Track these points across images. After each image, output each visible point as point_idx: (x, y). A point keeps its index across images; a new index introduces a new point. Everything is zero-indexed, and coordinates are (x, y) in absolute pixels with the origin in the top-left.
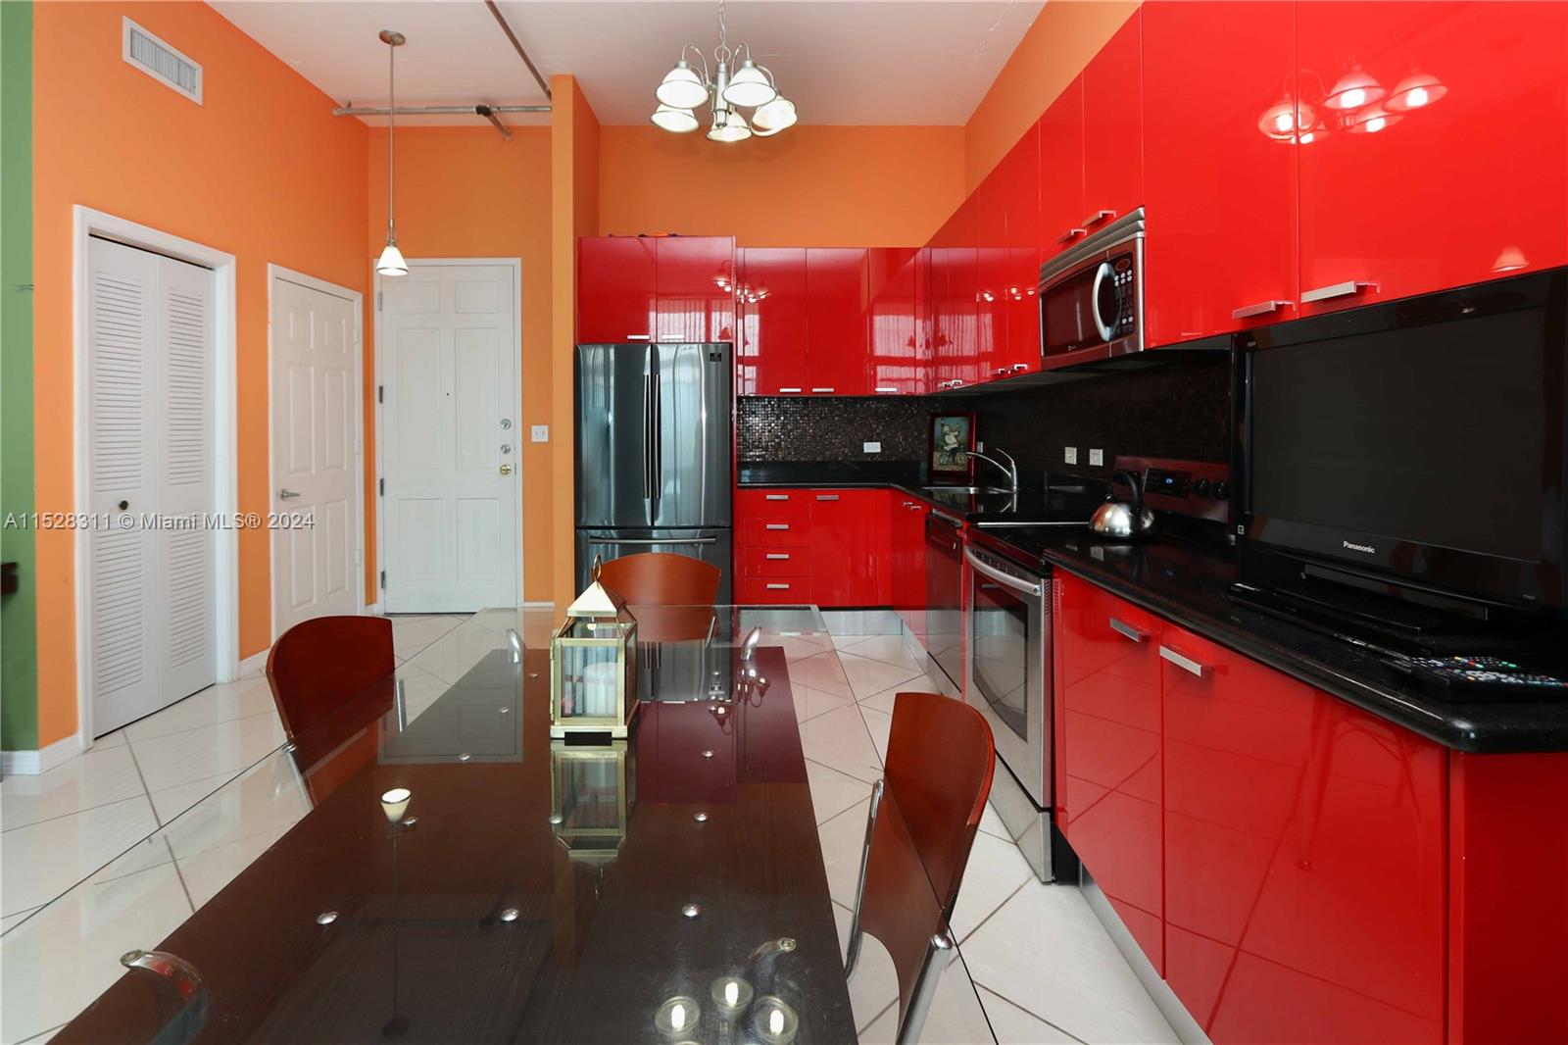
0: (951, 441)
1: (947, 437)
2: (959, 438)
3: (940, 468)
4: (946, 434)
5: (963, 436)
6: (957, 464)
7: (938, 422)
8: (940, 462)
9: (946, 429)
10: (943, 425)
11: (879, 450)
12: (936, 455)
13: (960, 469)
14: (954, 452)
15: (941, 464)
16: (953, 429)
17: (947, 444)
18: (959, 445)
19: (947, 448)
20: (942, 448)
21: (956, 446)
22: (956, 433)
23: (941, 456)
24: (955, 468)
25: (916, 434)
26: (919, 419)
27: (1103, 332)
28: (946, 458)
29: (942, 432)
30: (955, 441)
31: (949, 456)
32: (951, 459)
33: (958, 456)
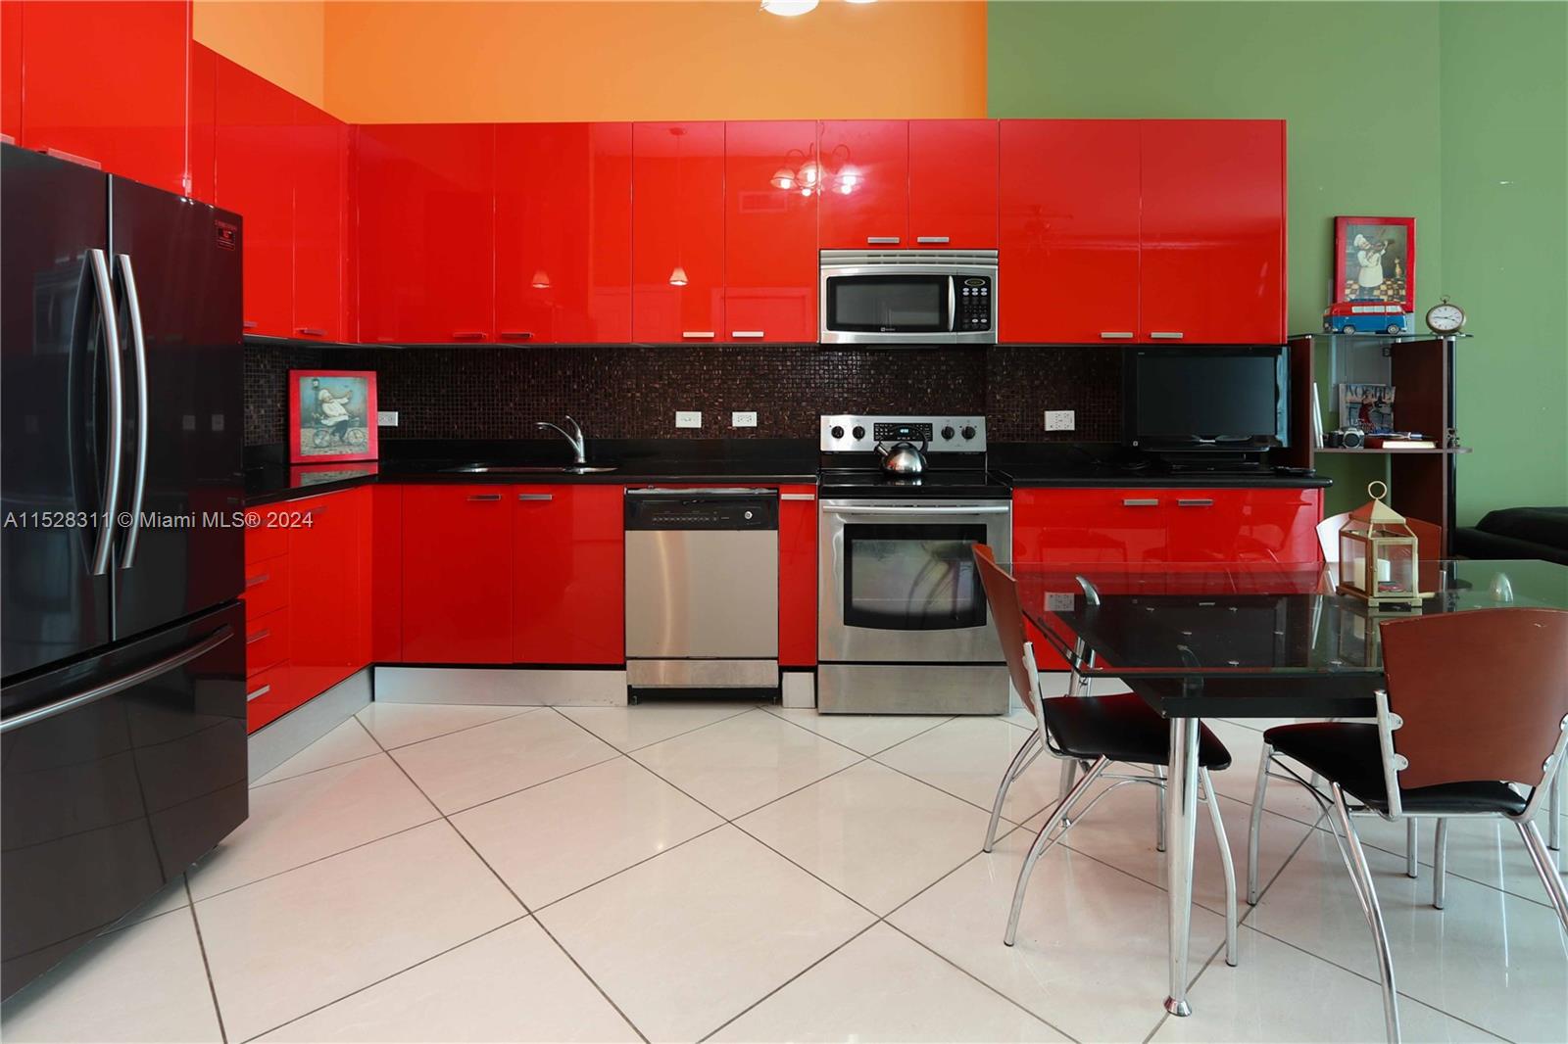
0: (336, 412)
1: (326, 407)
2: (350, 408)
3: (316, 453)
4: (323, 401)
6: (350, 444)
7: (307, 384)
8: (312, 442)
9: (324, 394)
10: (317, 389)
12: (305, 433)
13: (356, 450)
14: (341, 427)
15: (317, 447)
16: (337, 395)
17: (327, 417)
18: (352, 416)
19: (330, 422)
20: (318, 421)
21: (346, 418)
22: (345, 400)
23: (316, 435)
24: (346, 450)
25: (269, 402)
26: (273, 377)
27: (952, 324)
28: (327, 438)
29: (317, 399)
30: (344, 411)
31: (333, 434)
32: (337, 438)
33: (350, 433)
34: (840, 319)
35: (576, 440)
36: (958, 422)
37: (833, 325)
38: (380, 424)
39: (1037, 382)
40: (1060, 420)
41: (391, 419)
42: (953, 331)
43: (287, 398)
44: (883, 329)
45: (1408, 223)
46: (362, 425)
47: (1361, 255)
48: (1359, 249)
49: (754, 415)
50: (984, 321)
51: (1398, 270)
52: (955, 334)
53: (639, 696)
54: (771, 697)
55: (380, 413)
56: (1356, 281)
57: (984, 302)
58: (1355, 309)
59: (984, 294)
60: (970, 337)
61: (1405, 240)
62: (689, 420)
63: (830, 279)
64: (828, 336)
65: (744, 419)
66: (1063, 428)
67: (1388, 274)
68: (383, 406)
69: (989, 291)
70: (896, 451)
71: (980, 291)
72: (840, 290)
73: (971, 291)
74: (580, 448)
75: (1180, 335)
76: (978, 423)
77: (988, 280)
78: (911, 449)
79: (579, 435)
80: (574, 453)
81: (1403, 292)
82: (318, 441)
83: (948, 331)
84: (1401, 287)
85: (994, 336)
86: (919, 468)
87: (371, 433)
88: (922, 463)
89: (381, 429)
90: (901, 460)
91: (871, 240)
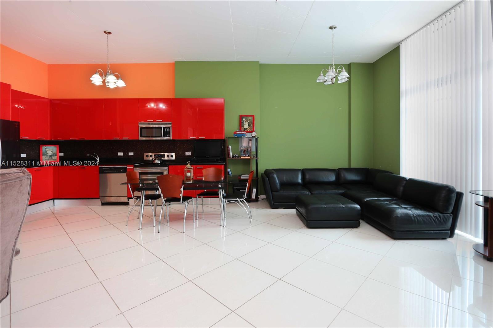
0: (50, 153)
1: (48, 152)
2: (53, 152)
5: (55, 151)
7: (43, 147)
9: (47, 150)
10: (46, 148)
11: (25, 156)
12: (43, 157)
13: (54, 160)
14: (51, 156)
16: (50, 149)
17: (48, 154)
18: (54, 154)
20: (46, 155)
22: (52, 151)
23: (46, 157)
27: (163, 136)
28: (48, 158)
29: (46, 151)
30: (51, 153)
31: (49, 157)
32: (50, 158)
33: (53, 157)
34: (143, 135)
35: (97, 158)
36: (170, 154)
37: (141, 136)
38: (60, 155)
39: (184, 146)
40: (188, 153)
41: (62, 154)
42: (163, 137)
43: (39, 150)
44: (150, 138)
45: (253, 116)
46: (56, 155)
47: (244, 122)
48: (244, 121)
49: (133, 153)
50: (169, 135)
51: (251, 125)
53: (104, 204)
54: (127, 204)
55: (60, 153)
56: (243, 127)
57: (169, 132)
58: (237, 133)
60: (165, 138)
61: (252, 119)
62: (120, 154)
63: (141, 128)
64: (141, 138)
65: (131, 154)
66: (189, 155)
67: (249, 126)
68: (60, 152)
69: (170, 130)
70: (155, 159)
71: (168, 130)
72: (143, 130)
73: (166, 130)
75: (204, 137)
76: (173, 154)
77: (169, 128)
78: (158, 159)
79: (98, 157)
81: (252, 129)
82: (46, 159)
83: (162, 137)
84: (252, 128)
85: (171, 138)
86: (159, 162)
87: (58, 157)
88: (160, 161)
89: (60, 156)
90: (156, 161)
91: (148, 121)
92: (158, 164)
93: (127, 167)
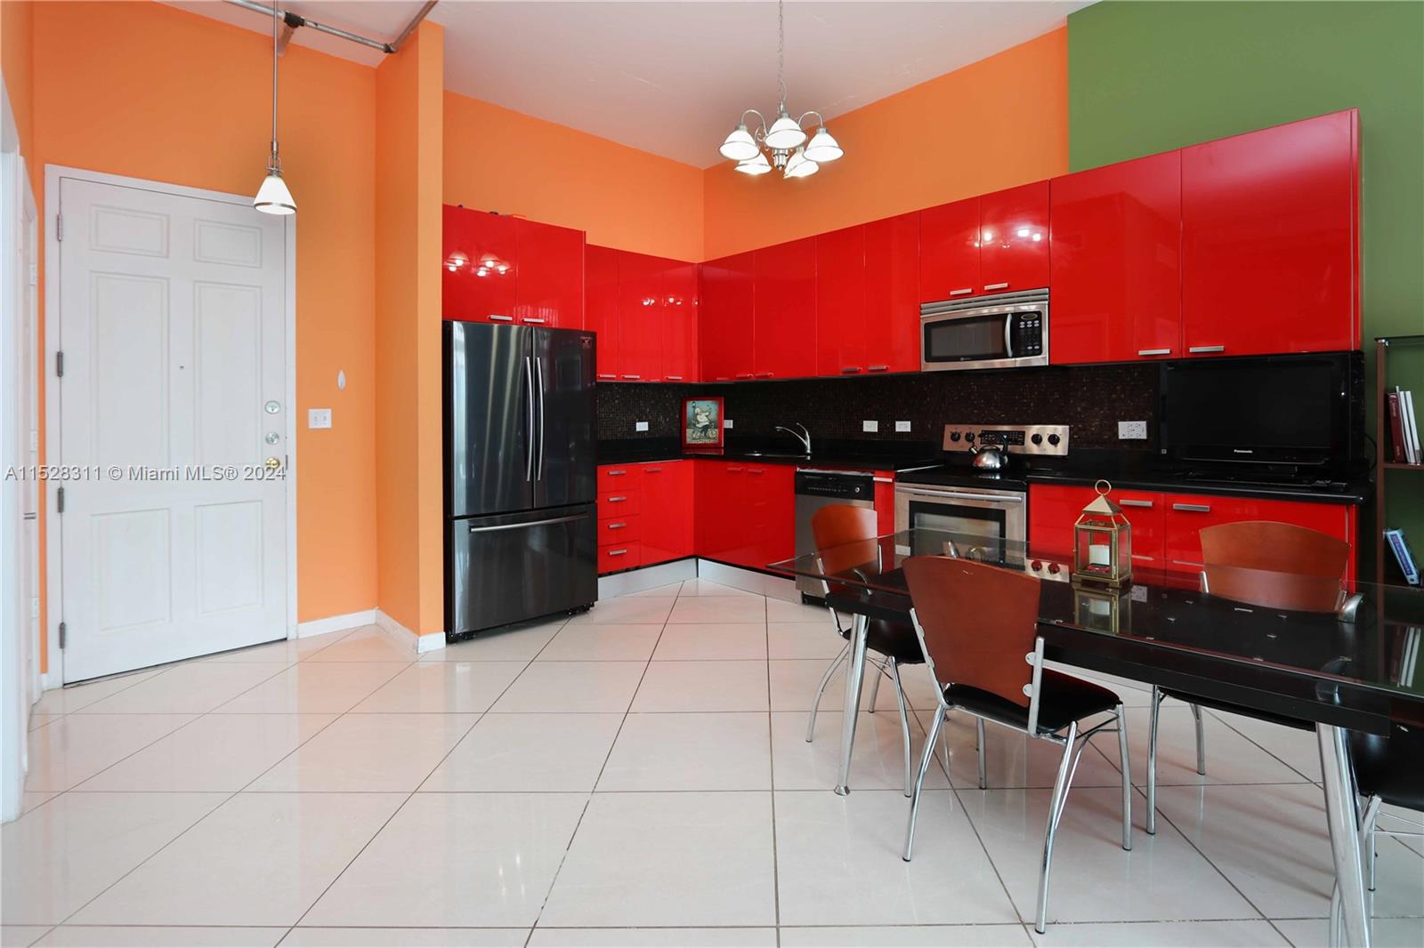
0: (703, 420)
1: (698, 417)
2: (710, 417)
3: (694, 442)
4: (697, 414)
5: (714, 416)
6: (708, 438)
7: (690, 405)
8: (692, 436)
9: (697, 410)
10: (694, 407)
11: (647, 429)
12: (689, 432)
13: (712, 441)
14: (705, 428)
15: (693, 438)
16: (704, 410)
17: (699, 423)
18: (710, 423)
19: (699, 426)
20: (694, 425)
21: (707, 423)
22: (707, 414)
23: (694, 432)
24: (707, 441)
25: (672, 414)
26: (674, 402)
27: (1010, 353)
28: (698, 434)
29: (695, 413)
30: (706, 419)
31: (701, 432)
32: (703, 434)
33: (709, 431)
34: (935, 353)
35: (805, 438)
36: (1050, 429)
37: (929, 359)
38: (725, 427)
39: (1114, 396)
40: (1132, 430)
41: (729, 424)
42: (1013, 357)
43: (682, 414)
44: (962, 359)
46: (715, 428)
49: (910, 423)
50: (1037, 347)
52: (1013, 359)
53: (808, 600)
55: (725, 421)
57: (1037, 333)
59: (1037, 325)
60: (1019, 362)
62: (870, 426)
63: (929, 326)
64: (928, 366)
65: (903, 426)
66: (1135, 436)
68: (726, 417)
69: (1040, 323)
70: (982, 451)
71: (1033, 324)
72: (934, 332)
73: (1026, 324)
74: (808, 443)
75: (1221, 348)
76: (1061, 430)
77: (1039, 314)
78: (995, 452)
79: (808, 437)
80: (804, 447)
82: (694, 436)
83: (1008, 357)
85: (1046, 359)
86: (998, 465)
87: (720, 432)
88: (1002, 462)
89: (725, 429)
90: (984, 459)
91: (952, 293)
92: (993, 471)
93: (875, 479)
